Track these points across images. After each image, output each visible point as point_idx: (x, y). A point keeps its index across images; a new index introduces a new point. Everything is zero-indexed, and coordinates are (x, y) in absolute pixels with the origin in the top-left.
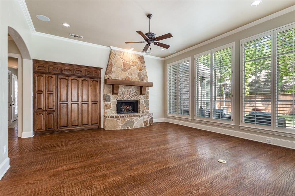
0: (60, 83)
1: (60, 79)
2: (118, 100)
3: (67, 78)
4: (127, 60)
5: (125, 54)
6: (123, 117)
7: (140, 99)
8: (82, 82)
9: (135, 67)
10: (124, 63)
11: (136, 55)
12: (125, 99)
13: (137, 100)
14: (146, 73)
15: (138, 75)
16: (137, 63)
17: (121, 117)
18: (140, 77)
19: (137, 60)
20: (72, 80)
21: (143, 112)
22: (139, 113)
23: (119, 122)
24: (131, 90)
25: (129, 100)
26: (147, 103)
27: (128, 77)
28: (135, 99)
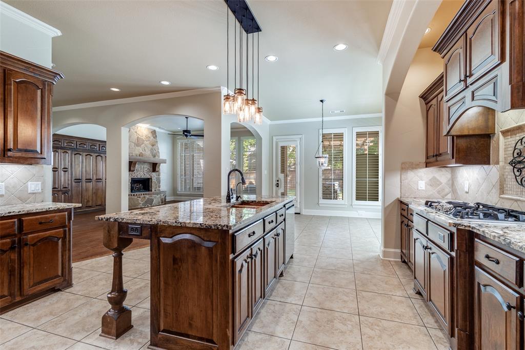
0: (75, 160)
1: (75, 154)
2: (132, 177)
3: (81, 153)
4: (140, 134)
5: (139, 128)
6: (144, 194)
7: (153, 176)
8: (96, 158)
9: (148, 142)
10: (138, 137)
11: (149, 129)
12: (139, 177)
13: (149, 177)
14: (158, 148)
15: (151, 151)
16: (150, 138)
17: (141, 195)
18: (152, 152)
19: (150, 135)
20: (86, 155)
21: (155, 190)
22: (151, 191)
23: (140, 199)
24: (145, 166)
25: (143, 177)
26: (159, 181)
27: (141, 153)
28: (148, 176)
